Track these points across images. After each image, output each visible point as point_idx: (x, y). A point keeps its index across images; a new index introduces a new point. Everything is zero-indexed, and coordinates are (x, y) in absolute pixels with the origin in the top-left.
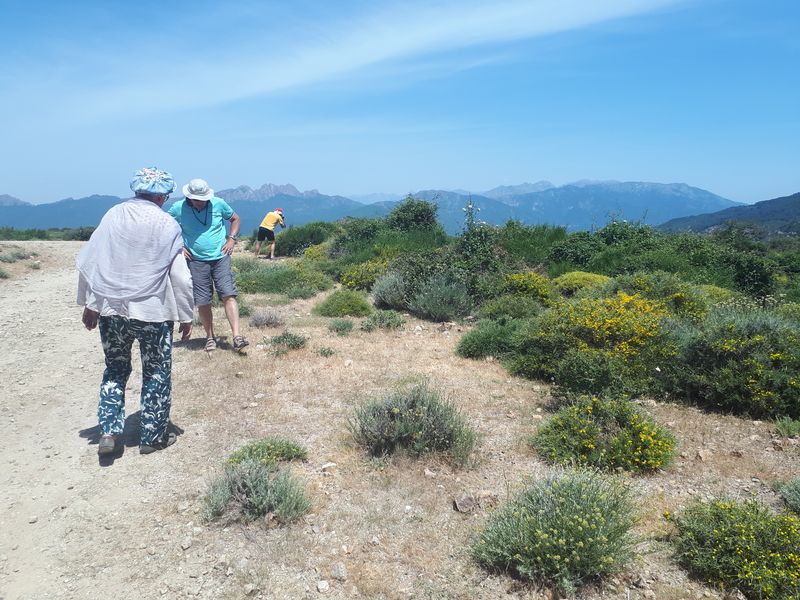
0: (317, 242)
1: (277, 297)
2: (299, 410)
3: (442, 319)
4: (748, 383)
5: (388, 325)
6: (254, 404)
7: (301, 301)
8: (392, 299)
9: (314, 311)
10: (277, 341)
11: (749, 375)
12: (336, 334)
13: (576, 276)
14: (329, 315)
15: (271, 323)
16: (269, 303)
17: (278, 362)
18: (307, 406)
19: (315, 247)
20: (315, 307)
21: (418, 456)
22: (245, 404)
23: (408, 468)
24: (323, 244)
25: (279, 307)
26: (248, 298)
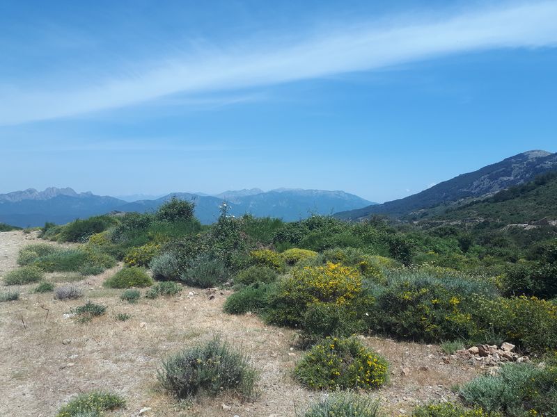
0: (99, 231)
1: (72, 274)
2: (110, 366)
3: (207, 285)
4: (421, 320)
5: (168, 293)
6: (71, 364)
7: (93, 277)
8: (168, 272)
9: (105, 285)
10: (82, 310)
11: (421, 315)
12: (127, 302)
13: (294, 251)
14: (117, 287)
15: (73, 296)
16: (66, 279)
17: (84, 327)
18: (116, 361)
19: (98, 235)
20: (105, 281)
21: (215, 394)
22: (63, 364)
23: (209, 405)
24: (105, 232)
25: (76, 283)
26: (48, 276)
